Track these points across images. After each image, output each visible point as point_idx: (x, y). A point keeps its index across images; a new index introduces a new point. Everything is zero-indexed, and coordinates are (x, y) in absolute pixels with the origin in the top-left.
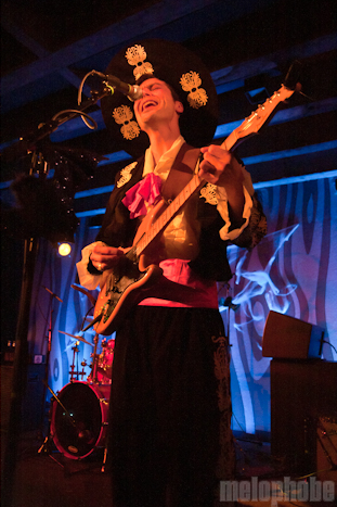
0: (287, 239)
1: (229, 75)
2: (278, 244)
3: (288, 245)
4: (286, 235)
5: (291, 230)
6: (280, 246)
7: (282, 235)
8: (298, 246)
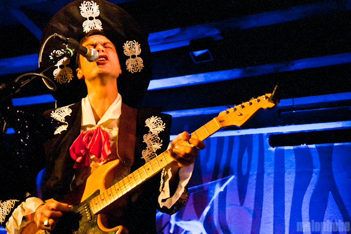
0: (222, 189)
1: (176, 35)
2: (213, 194)
3: (222, 195)
4: (221, 185)
5: (226, 180)
6: (215, 197)
7: (218, 185)
8: (233, 198)
